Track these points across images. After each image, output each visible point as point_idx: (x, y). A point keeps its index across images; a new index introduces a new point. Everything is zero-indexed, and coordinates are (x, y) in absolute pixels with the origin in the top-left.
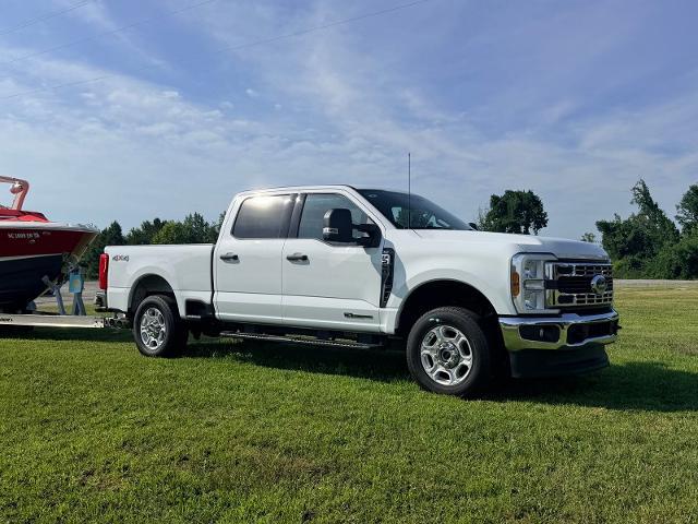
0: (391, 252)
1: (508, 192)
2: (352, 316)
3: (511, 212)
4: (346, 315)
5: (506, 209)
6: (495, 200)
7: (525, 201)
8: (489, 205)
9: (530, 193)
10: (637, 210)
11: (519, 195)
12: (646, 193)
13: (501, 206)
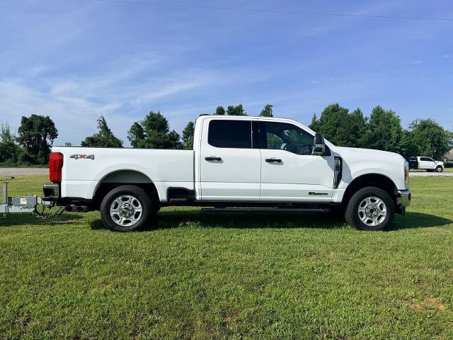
0: (340, 159)
1: (33, 115)
2: (314, 194)
3: (36, 127)
4: (310, 193)
5: (32, 125)
6: (24, 120)
7: (45, 123)
8: (20, 122)
9: (48, 117)
10: (98, 131)
11: (41, 118)
12: (105, 124)
13: (29, 123)
